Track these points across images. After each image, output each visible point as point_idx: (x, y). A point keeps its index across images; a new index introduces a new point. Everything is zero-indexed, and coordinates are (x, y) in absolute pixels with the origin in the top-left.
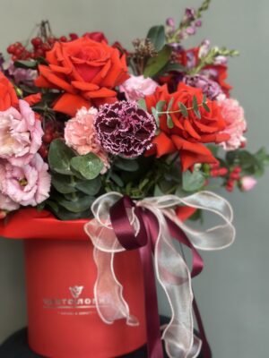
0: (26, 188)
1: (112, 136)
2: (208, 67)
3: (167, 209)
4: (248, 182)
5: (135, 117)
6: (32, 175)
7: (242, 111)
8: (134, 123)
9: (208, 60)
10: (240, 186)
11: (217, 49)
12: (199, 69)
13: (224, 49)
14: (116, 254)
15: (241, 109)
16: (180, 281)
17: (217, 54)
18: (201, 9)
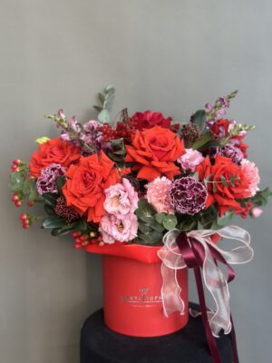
0: (124, 231)
1: (182, 202)
2: (234, 137)
3: (206, 237)
4: (257, 212)
5: (196, 190)
6: (127, 223)
7: (257, 170)
8: (195, 194)
9: (234, 133)
10: (251, 214)
11: (240, 126)
12: (227, 139)
13: (245, 126)
14: (178, 270)
15: (256, 168)
16: (221, 285)
17: (241, 130)
18: (230, 97)
